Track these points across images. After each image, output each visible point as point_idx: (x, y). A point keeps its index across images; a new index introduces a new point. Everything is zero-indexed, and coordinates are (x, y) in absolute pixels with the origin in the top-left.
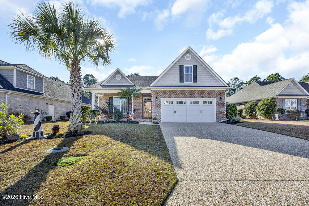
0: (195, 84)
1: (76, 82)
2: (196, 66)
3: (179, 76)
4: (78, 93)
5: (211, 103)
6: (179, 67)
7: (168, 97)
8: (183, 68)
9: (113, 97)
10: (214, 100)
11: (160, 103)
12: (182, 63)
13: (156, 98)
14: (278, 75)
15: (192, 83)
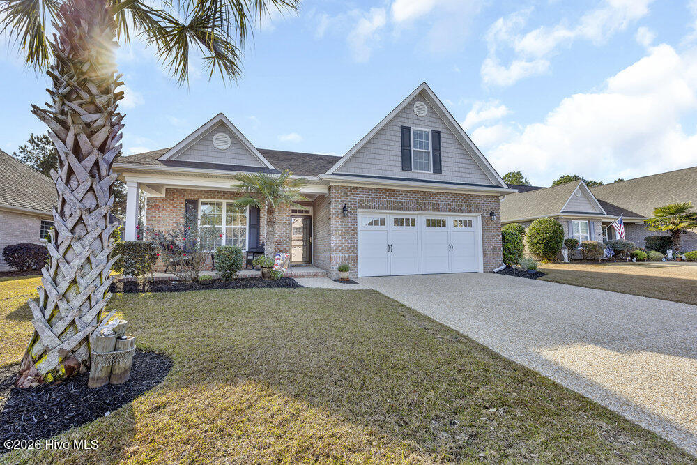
0: (437, 177)
1: (92, 108)
2: (439, 133)
3: (400, 154)
4: (97, 163)
5: (470, 226)
6: (399, 129)
7: (374, 207)
8: (410, 134)
9: (200, 200)
10: (477, 220)
11: (355, 222)
12: (407, 120)
13: (344, 209)
14: (521, 175)
15: (429, 174)
